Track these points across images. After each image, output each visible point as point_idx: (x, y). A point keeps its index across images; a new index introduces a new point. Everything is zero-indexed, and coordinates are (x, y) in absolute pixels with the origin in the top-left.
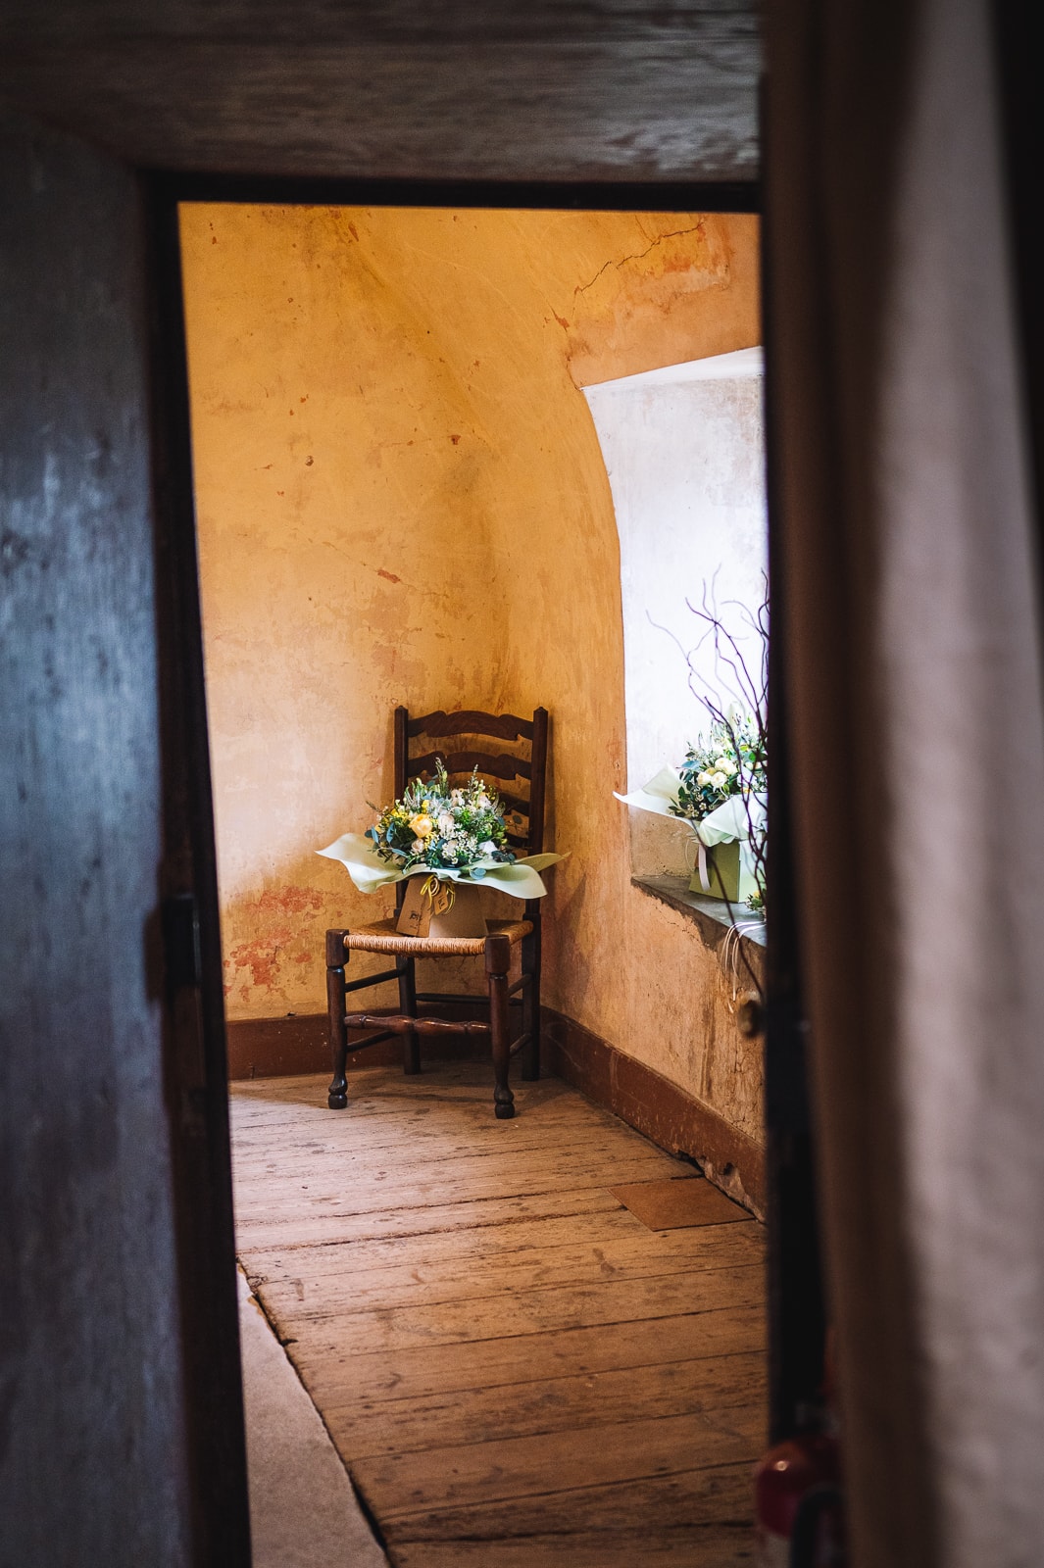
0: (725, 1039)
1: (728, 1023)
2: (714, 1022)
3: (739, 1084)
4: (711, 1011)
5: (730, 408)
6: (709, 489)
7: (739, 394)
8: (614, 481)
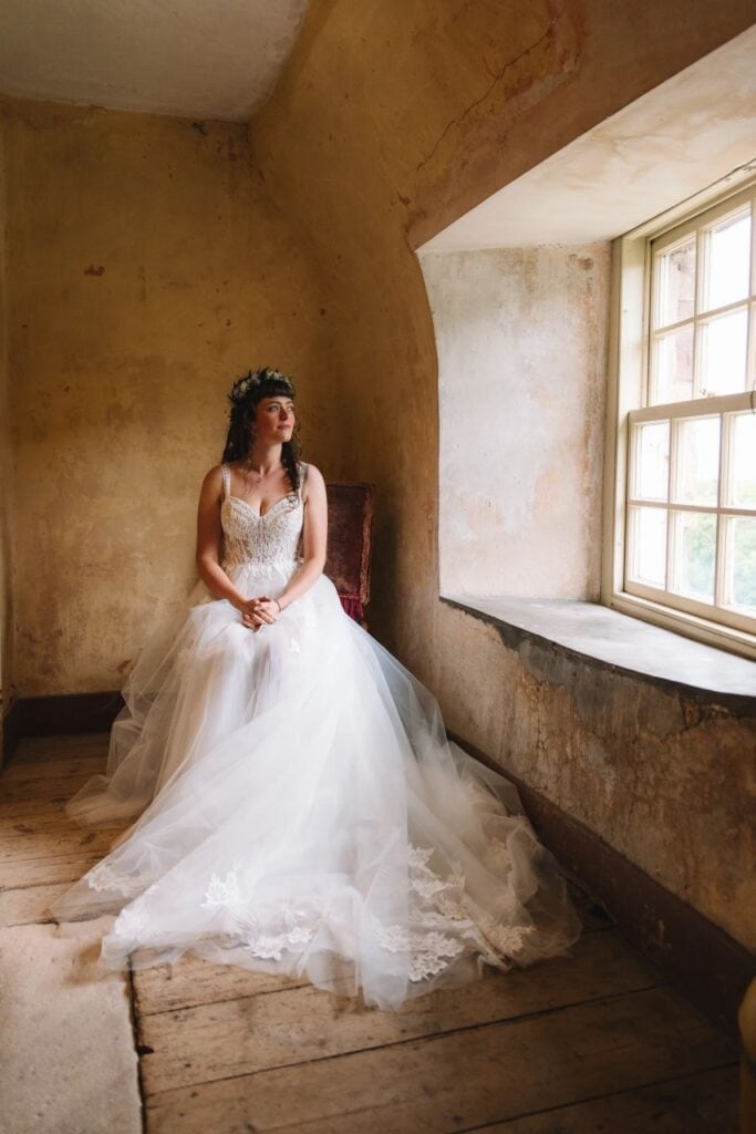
0: (526, 720)
1: (531, 708)
2: (514, 706)
3: (541, 758)
4: (512, 697)
5: (518, 268)
6: (502, 325)
7: (525, 259)
8: (436, 318)
